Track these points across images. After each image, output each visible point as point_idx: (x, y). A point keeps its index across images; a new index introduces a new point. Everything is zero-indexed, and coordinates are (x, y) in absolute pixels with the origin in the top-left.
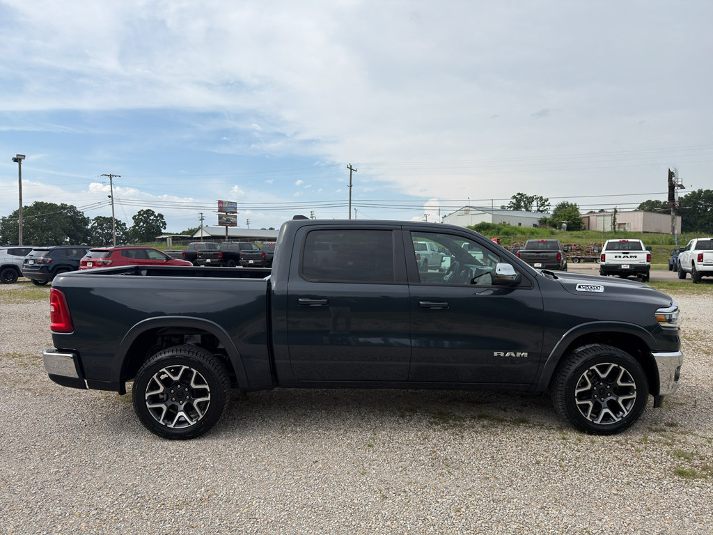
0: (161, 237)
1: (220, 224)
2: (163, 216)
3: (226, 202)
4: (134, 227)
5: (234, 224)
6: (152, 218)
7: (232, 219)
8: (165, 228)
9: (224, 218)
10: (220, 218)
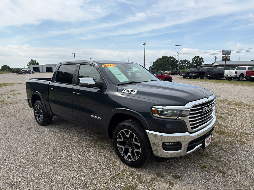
0: (201, 66)
1: (223, 60)
2: (203, 58)
3: (226, 51)
4: (192, 62)
5: (229, 60)
6: (199, 59)
7: (228, 58)
8: (203, 63)
9: (224, 58)
10: (223, 57)
